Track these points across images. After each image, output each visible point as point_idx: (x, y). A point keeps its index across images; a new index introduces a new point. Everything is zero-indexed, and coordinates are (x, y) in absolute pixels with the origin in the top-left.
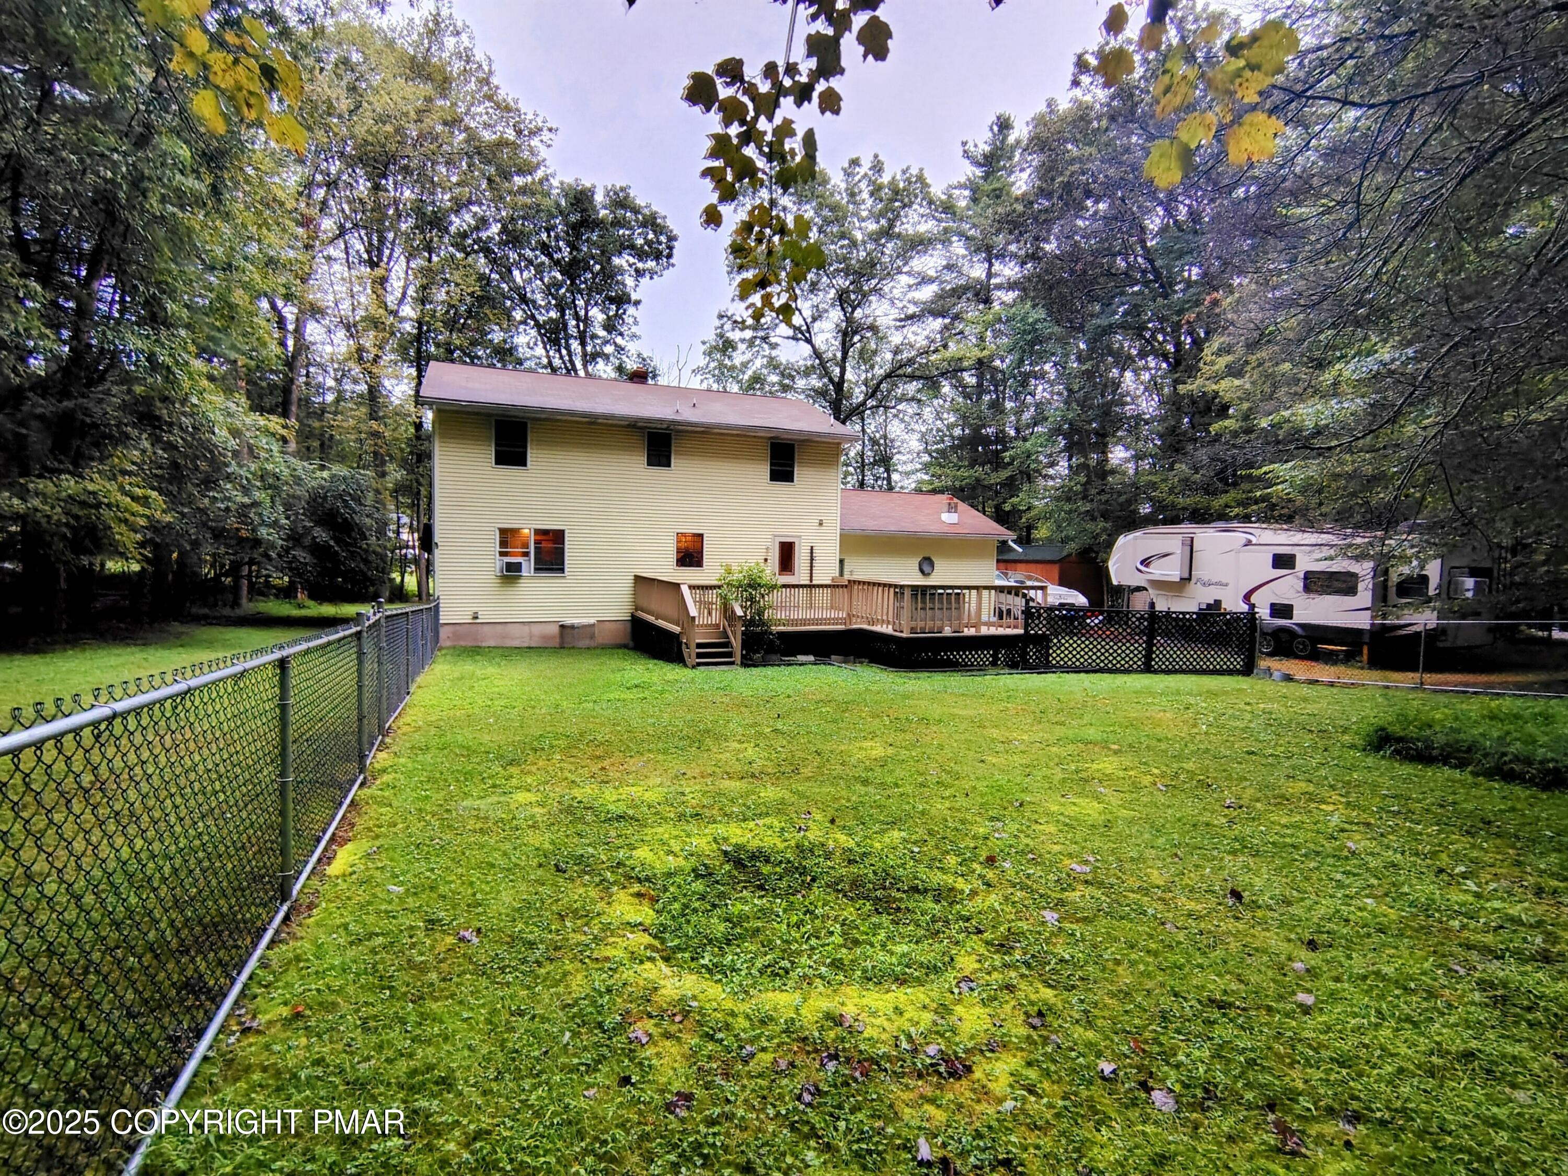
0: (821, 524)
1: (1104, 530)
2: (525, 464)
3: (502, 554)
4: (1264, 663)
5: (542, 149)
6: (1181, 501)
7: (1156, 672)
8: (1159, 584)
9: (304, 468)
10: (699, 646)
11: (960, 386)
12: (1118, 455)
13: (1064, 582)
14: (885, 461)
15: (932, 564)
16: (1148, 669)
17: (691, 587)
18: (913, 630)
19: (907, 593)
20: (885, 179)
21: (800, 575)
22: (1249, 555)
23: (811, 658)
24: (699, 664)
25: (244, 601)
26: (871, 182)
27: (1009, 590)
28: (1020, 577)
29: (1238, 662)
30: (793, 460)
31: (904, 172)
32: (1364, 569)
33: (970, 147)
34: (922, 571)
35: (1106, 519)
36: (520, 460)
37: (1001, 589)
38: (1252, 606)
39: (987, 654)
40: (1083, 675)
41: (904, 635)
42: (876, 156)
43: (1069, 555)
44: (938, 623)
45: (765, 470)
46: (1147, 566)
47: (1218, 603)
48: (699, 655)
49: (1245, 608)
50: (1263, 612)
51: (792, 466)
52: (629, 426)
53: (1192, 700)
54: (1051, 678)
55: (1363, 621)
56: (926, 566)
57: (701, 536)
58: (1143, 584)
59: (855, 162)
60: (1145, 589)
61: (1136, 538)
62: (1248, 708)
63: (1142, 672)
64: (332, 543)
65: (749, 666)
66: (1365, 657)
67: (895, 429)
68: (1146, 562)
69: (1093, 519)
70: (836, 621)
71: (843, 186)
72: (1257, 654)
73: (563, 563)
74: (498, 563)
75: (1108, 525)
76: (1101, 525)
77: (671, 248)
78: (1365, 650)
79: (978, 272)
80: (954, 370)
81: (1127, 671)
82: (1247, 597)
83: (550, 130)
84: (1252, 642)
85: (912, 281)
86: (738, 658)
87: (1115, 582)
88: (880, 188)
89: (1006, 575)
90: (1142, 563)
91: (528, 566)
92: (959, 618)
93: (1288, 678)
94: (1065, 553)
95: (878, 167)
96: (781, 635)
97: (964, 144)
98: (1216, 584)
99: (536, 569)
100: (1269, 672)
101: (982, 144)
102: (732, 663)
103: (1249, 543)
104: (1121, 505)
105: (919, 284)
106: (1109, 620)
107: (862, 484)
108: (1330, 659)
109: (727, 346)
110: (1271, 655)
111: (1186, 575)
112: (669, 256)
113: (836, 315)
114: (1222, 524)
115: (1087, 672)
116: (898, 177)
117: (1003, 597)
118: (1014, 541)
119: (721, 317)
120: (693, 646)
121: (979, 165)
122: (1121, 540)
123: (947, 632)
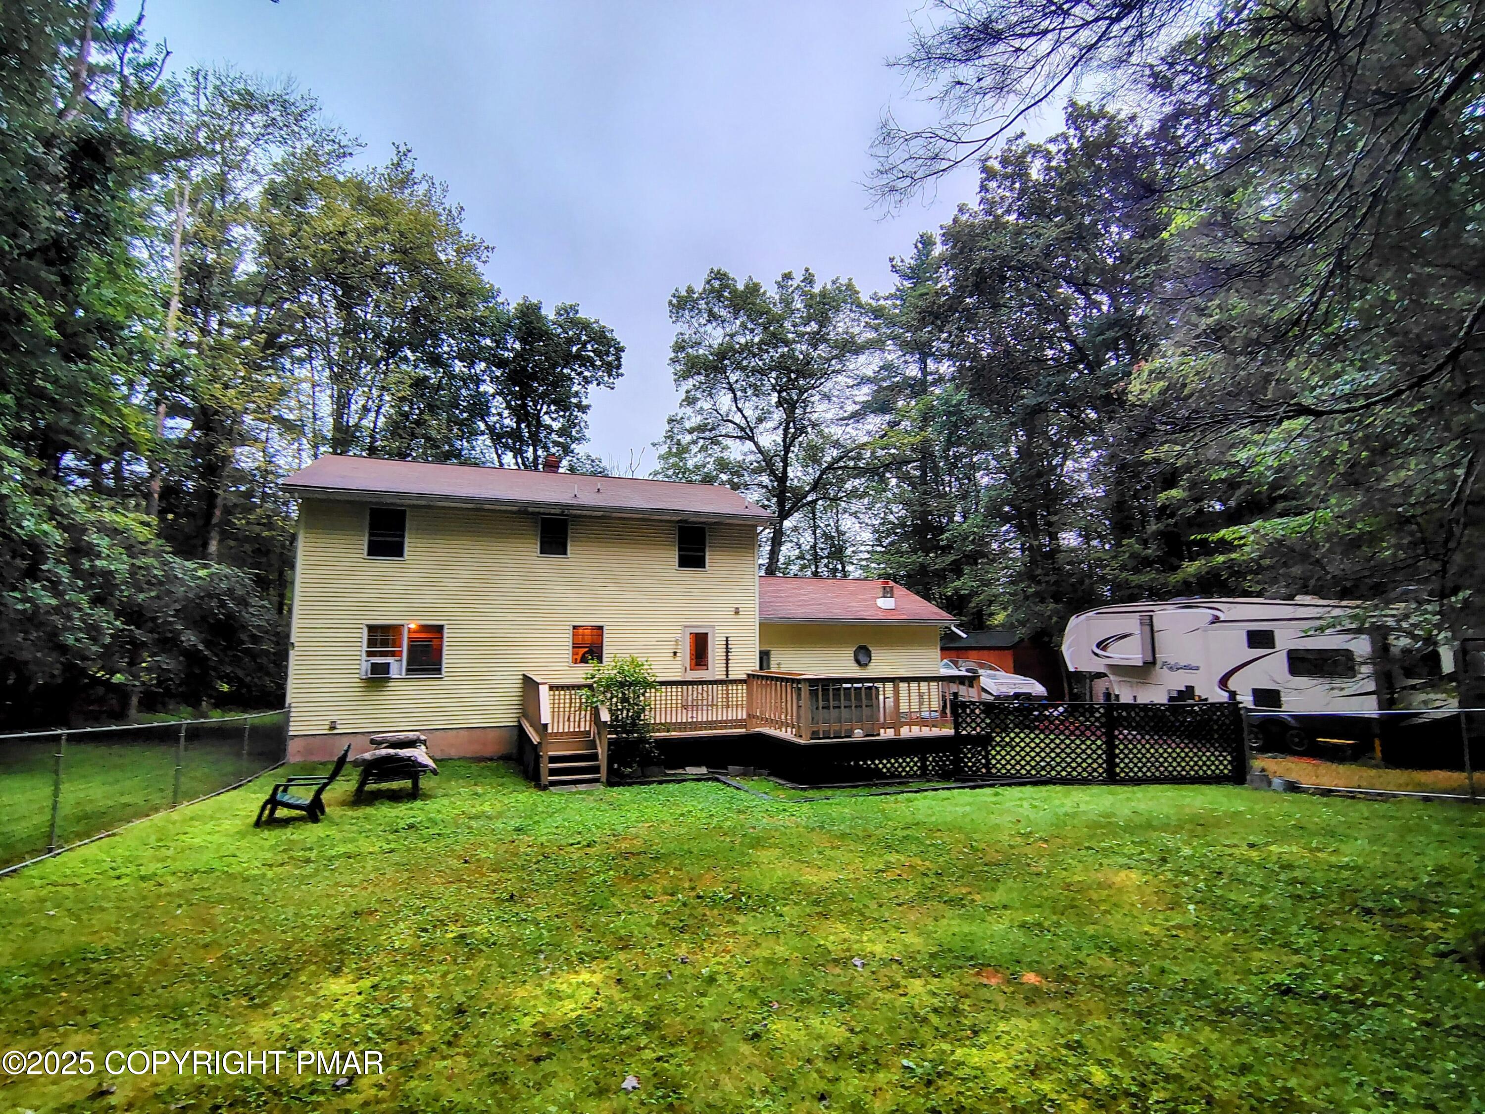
0: (737, 612)
1: (1055, 612)
2: (401, 554)
3: (370, 654)
4: (1259, 763)
5: (480, 265)
6: (1136, 579)
7: (1122, 782)
8: (1119, 670)
9: (183, 568)
10: (553, 759)
11: (904, 478)
12: (1069, 539)
13: (1020, 669)
14: (837, 553)
15: (869, 654)
16: (1112, 778)
17: (552, 688)
18: (815, 735)
19: (805, 689)
20: (817, 290)
21: (715, 670)
22: (1219, 633)
23: (703, 770)
24: (553, 784)
25: (133, 712)
26: (804, 294)
27: (961, 680)
28: (972, 665)
29: (1223, 764)
30: (704, 544)
31: (834, 282)
32: (1361, 647)
33: (897, 262)
34: (858, 661)
35: (1057, 601)
36: (396, 550)
37: (951, 679)
38: (1233, 694)
39: (911, 764)
40: (1028, 789)
41: (802, 741)
42: (807, 270)
43: (1022, 640)
44: (846, 726)
45: (673, 556)
46: (1104, 649)
47: (1190, 690)
48: (553, 772)
49: (1222, 697)
50: (1246, 700)
51: (704, 551)
52: (519, 512)
53: (1169, 841)
54: (985, 794)
55: (1369, 708)
56: (863, 656)
57: (601, 628)
58: (1102, 670)
59: (788, 276)
60: (1105, 675)
61: (1088, 619)
62: (1254, 854)
63: (1105, 782)
64: (201, 647)
65: (619, 784)
66: (1378, 754)
67: (848, 523)
68: (1102, 645)
69: (1042, 601)
70: (737, 723)
71: (777, 297)
72: (1247, 751)
73: (440, 663)
74: (365, 666)
75: (1059, 606)
76: (1052, 606)
77: (618, 359)
78: (1377, 742)
79: (913, 371)
80: (897, 464)
81: (1084, 782)
82: (1223, 682)
83: (487, 248)
84: (1240, 741)
85: (851, 382)
86: (603, 775)
87: (1071, 669)
88: (812, 296)
89: (956, 664)
90: (1098, 646)
91: (397, 667)
92: (873, 718)
93: (1292, 787)
94: (1016, 639)
95: (809, 279)
96: (663, 743)
97: (891, 260)
98: (1186, 667)
99: (408, 671)
100: (1266, 780)
101: (908, 256)
102: (597, 781)
103: (1216, 620)
104: (1073, 585)
105: (858, 384)
106: (1072, 711)
107: (815, 574)
108: (1335, 755)
109: (682, 450)
110: (1262, 750)
111: (1150, 659)
112: (619, 367)
113: (779, 415)
114: (1184, 600)
115: (1035, 784)
116: (829, 287)
117: (954, 688)
118: (957, 626)
119: (670, 421)
120: (546, 759)
121: (906, 277)
122: (1073, 621)
123: (858, 735)
